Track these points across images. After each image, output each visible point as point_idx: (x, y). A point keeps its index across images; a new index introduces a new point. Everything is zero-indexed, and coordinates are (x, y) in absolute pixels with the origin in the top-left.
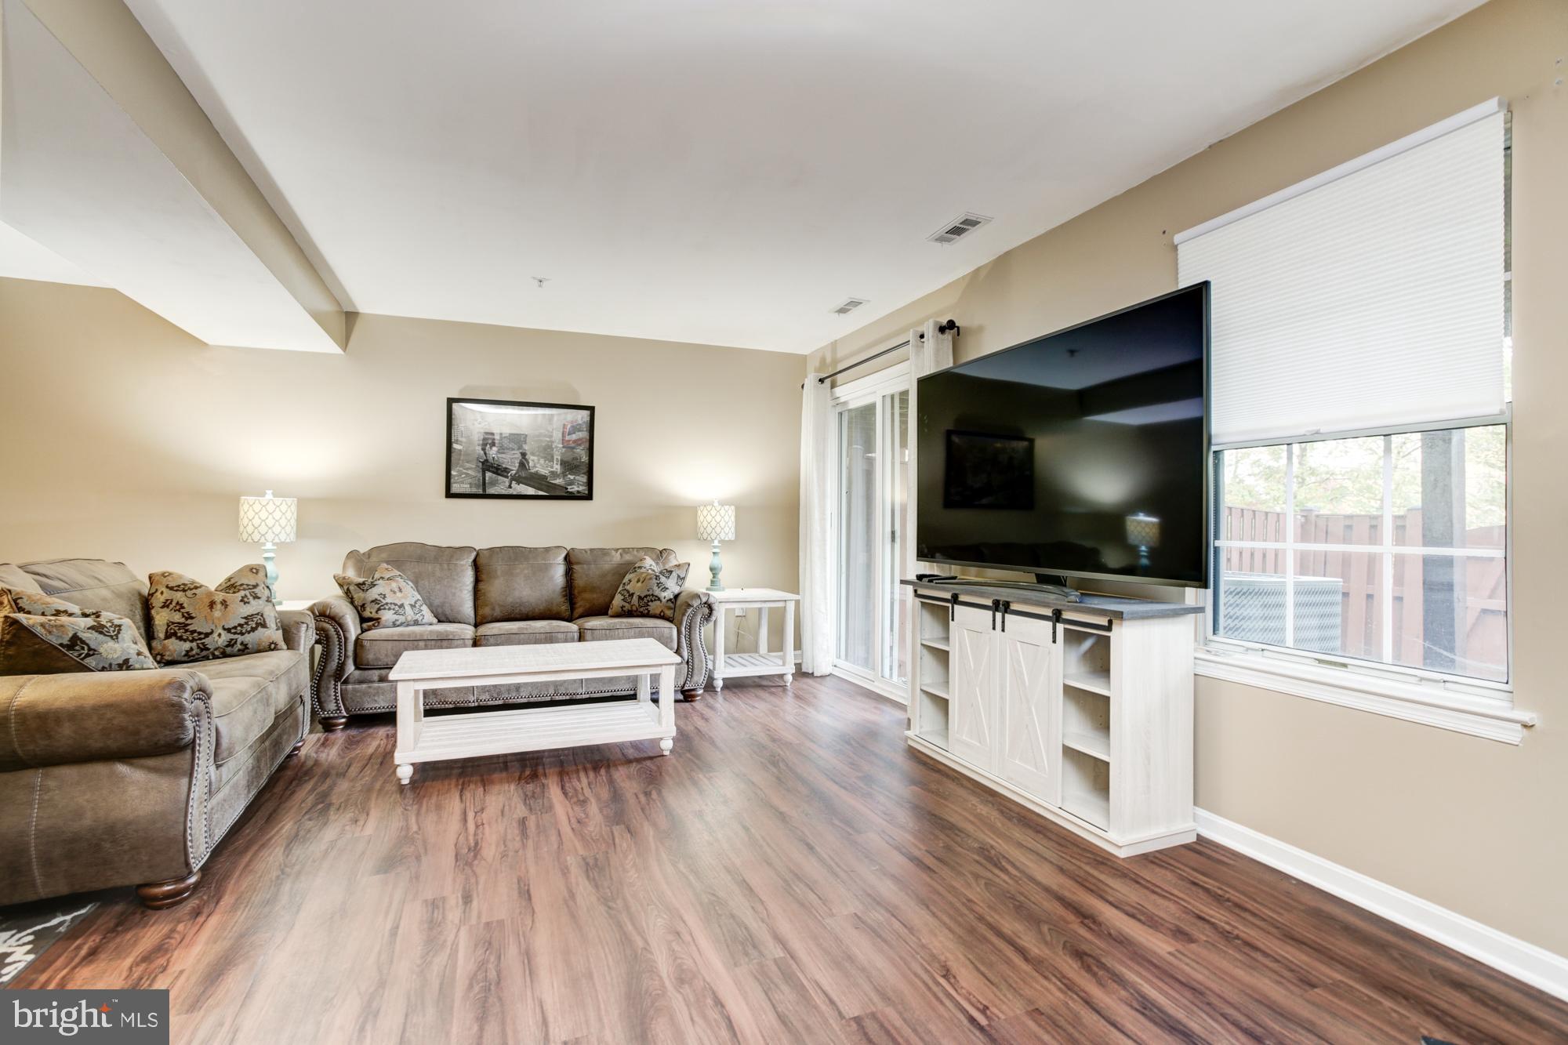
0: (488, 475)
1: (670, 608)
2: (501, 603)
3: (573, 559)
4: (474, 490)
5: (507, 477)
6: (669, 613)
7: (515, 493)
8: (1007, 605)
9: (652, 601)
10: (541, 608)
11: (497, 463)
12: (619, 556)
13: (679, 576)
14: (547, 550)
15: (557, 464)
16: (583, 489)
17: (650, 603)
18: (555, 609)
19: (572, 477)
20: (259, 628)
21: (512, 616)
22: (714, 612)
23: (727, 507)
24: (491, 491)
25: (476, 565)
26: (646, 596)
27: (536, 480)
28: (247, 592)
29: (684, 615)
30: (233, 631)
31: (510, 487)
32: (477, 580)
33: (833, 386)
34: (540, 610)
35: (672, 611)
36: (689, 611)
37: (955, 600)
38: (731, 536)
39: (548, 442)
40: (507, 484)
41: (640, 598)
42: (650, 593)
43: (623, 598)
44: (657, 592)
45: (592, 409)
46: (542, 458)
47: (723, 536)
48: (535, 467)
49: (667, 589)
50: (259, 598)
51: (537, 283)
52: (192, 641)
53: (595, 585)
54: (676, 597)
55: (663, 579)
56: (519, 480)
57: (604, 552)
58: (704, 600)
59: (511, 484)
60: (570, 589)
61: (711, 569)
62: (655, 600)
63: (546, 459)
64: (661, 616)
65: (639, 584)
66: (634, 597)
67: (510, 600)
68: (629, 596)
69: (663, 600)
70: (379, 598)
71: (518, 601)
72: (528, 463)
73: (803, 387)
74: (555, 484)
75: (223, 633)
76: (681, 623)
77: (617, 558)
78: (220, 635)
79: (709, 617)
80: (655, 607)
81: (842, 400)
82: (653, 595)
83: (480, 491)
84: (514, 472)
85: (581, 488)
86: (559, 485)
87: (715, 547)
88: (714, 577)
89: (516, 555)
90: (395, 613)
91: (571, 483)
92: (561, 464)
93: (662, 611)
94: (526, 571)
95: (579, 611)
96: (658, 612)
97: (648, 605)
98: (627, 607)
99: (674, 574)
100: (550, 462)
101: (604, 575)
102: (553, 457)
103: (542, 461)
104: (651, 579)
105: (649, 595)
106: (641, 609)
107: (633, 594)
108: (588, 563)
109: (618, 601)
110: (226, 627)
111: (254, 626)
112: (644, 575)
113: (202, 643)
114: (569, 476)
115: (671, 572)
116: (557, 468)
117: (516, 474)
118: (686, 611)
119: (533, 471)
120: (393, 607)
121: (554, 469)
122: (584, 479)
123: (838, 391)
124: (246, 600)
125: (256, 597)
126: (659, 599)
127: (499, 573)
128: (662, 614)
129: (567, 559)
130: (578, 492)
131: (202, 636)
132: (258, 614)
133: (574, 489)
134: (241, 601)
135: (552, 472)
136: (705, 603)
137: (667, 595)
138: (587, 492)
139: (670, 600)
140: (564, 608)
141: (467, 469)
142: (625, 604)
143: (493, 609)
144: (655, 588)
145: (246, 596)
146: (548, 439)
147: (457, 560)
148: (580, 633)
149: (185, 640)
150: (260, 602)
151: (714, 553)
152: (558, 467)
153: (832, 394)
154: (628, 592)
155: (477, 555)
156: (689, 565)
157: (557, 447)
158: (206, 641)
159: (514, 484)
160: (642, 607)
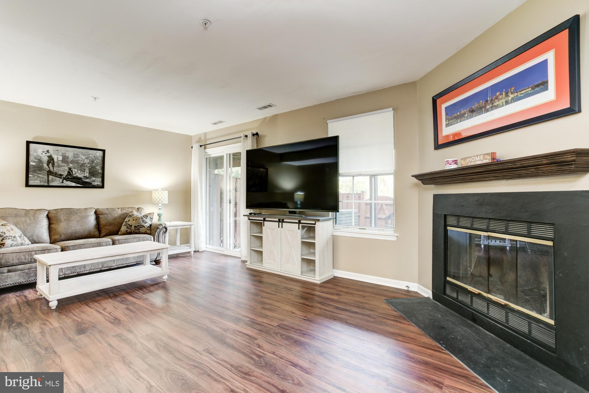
0: (51, 177)
1: (149, 230)
2: (65, 233)
3: (98, 213)
4: (42, 184)
5: (61, 178)
6: (149, 232)
7: (65, 185)
8: (283, 220)
9: (141, 227)
10: (86, 234)
11: (56, 172)
12: (121, 211)
14: (86, 209)
15: (87, 173)
16: (100, 183)
17: (140, 229)
18: (92, 234)
19: (94, 179)
21: (71, 238)
22: (167, 230)
23: (165, 191)
24: (51, 184)
25: (48, 217)
26: (138, 226)
27: (77, 180)
29: (156, 232)
31: (63, 182)
32: (50, 224)
33: (205, 148)
34: (85, 234)
36: (158, 230)
37: (264, 220)
38: (167, 202)
39: (83, 163)
40: (61, 181)
41: (135, 227)
42: (140, 224)
43: (126, 227)
44: (143, 224)
45: (104, 151)
46: (79, 170)
47: (164, 202)
48: (76, 174)
49: (147, 222)
53: (111, 223)
54: (151, 225)
55: (144, 219)
56: (66, 179)
57: (113, 209)
58: (164, 226)
59: (63, 181)
60: (98, 225)
61: (158, 215)
62: (142, 227)
63: (81, 171)
64: (145, 233)
65: (134, 221)
66: (132, 227)
67: (70, 231)
68: (130, 226)
69: (146, 227)
70: (2, 234)
71: (74, 231)
72: (72, 172)
73: (192, 147)
74: (86, 182)
76: (155, 235)
79: (166, 232)
80: (142, 230)
81: (209, 154)
82: (141, 225)
83: (46, 184)
84: (65, 176)
85: (99, 183)
86: (88, 182)
87: (160, 206)
88: (159, 218)
89: (70, 212)
90: (12, 240)
91: (94, 181)
92: (89, 173)
93: (146, 231)
94: (77, 219)
95: (102, 234)
96: (144, 232)
97: (139, 229)
98: (129, 230)
99: (149, 217)
100: (83, 172)
101: (115, 219)
102: (85, 170)
103: (79, 172)
104: (139, 219)
105: (139, 225)
106: (136, 231)
107: (131, 225)
108: (107, 214)
109: (123, 228)
112: (136, 218)
114: (93, 178)
115: (147, 216)
116: (87, 174)
117: (65, 177)
118: (157, 230)
119: (75, 176)
120: (10, 238)
121: (85, 175)
122: (100, 180)
123: (207, 150)
126: (144, 227)
127: (62, 220)
128: (146, 232)
129: (96, 213)
130: (97, 185)
133: (95, 184)
135: (84, 176)
136: (164, 227)
137: (147, 225)
138: (101, 185)
139: (149, 227)
140: (97, 233)
141: (38, 174)
142: (128, 229)
143: (61, 236)
144: (142, 222)
146: (82, 162)
147: (38, 215)
148: (113, 242)
151: (159, 209)
152: (88, 174)
153: (204, 151)
154: (129, 225)
155: (49, 213)
156: (154, 213)
157: (86, 166)
159: (64, 181)
160: (136, 230)
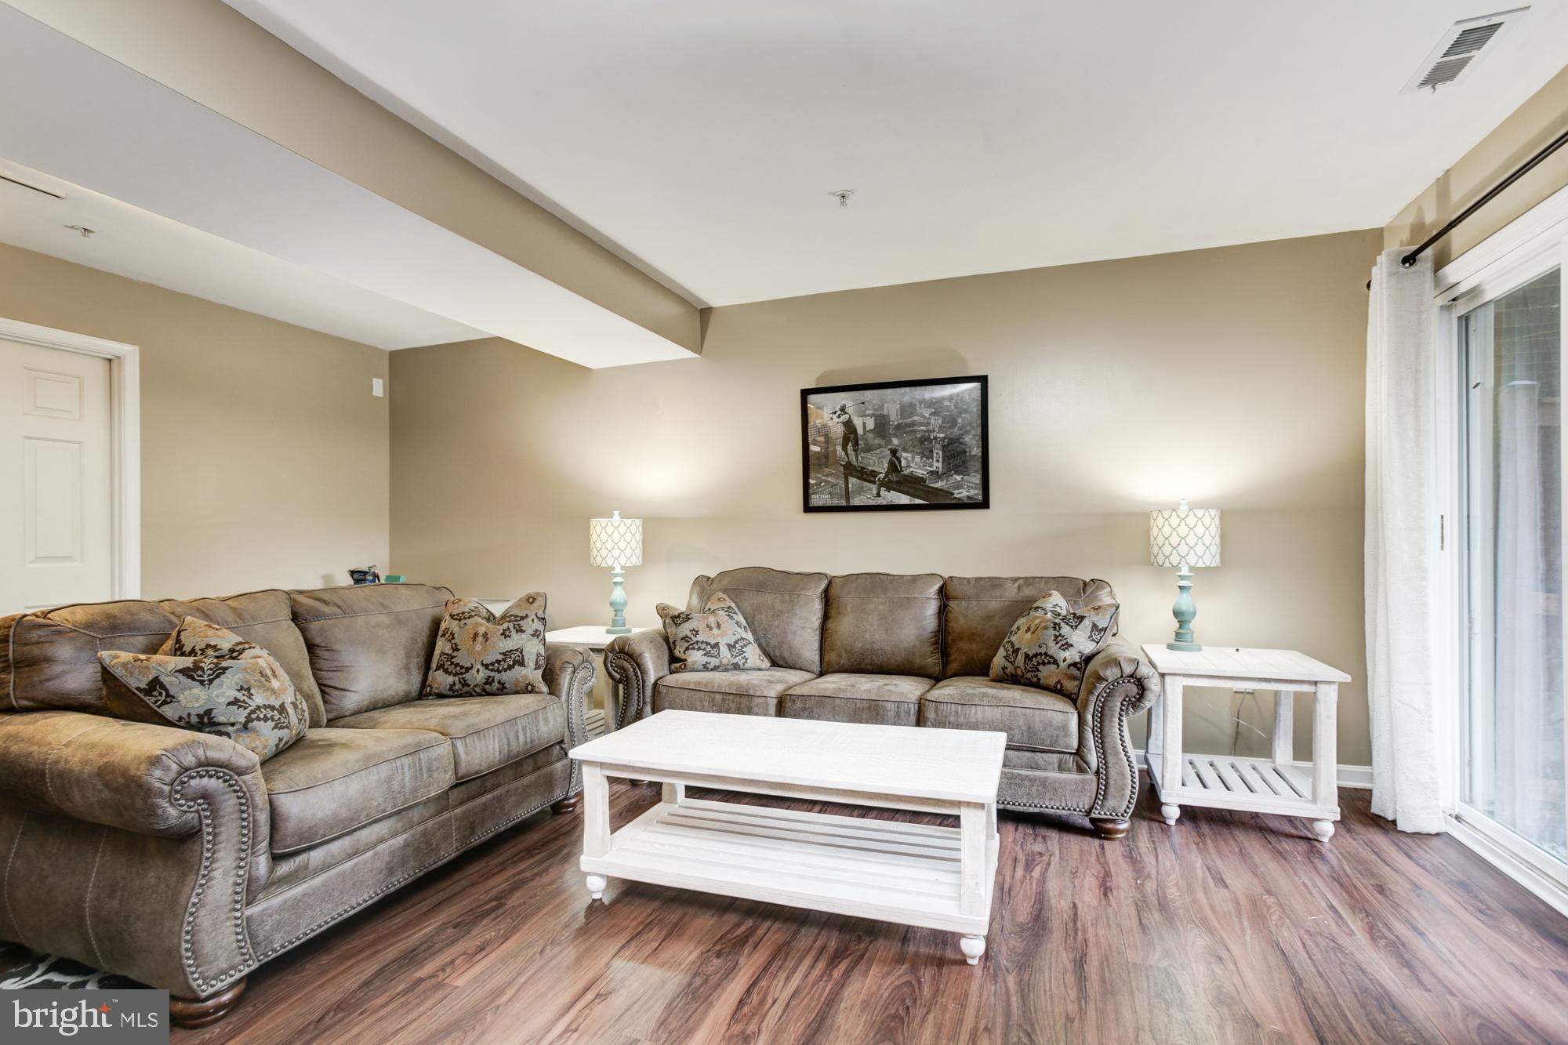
0: (852, 481)
1: (1073, 678)
2: (848, 648)
3: (951, 591)
4: (836, 502)
5: (874, 483)
6: (1070, 686)
7: (884, 503)
9: (1044, 664)
10: (899, 659)
11: (861, 465)
12: (1015, 590)
13: (1095, 626)
14: (915, 578)
15: (938, 461)
16: (976, 493)
17: (1041, 668)
18: (918, 661)
19: (959, 478)
20: (516, 666)
21: (863, 666)
22: (1147, 693)
23: (1200, 512)
24: (856, 501)
25: (827, 598)
26: (1036, 655)
27: (909, 484)
28: (511, 625)
29: (1090, 692)
30: (490, 667)
31: (878, 495)
32: (826, 617)
33: (1438, 263)
34: (896, 661)
35: (1077, 683)
36: (1101, 687)
39: (925, 431)
40: (875, 492)
41: (1027, 656)
42: (1043, 650)
43: (1006, 654)
44: (1053, 649)
45: (983, 380)
46: (918, 454)
47: (1192, 560)
48: (908, 466)
49: (1072, 645)
50: (523, 631)
51: (838, 200)
52: (455, 675)
53: (974, 631)
54: (1088, 659)
55: (1065, 630)
56: (888, 485)
57: (995, 583)
58: (1128, 669)
59: (879, 491)
60: (943, 638)
62: (1049, 663)
63: (923, 455)
64: (1057, 690)
65: (1028, 636)
66: (1019, 655)
67: (859, 645)
68: (1013, 652)
69: (1062, 664)
70: (689, 635)
71: (868, 646)
72: (900, 462)
73: (1369, 286)
74: (936, 489)
75: (482, 669)
76: (1085, 706)
77: (1011, 592)
78: (478, 671)
79: (1139, 700)
80: (1047, 673)
82: (1046, 654)
83: (843, 503)
84: (882, 476)
85: (973, 492)
86: (941, 490)
87: (1182, 578)
88: (1180, 627)
89: (875, 583)
90: (705, 655)
91: (959, 486)
92: (943, 462)
93: (1059, 681)
94: (881, 607)
95: (954, 666)
96: (1052, 682)
97: (1038, 670)
98: (1010, 669)
99: (1086, 622)
100: (928, 458)
101: (989, 618)
102: (932, 452)
103: (918, 459)
104: (1046, 628)
105: (1040, 654)
106: (1029, 675)
107: (1018, 649)
108: (968, 599)
109: (999, 660)
110: (484, 663)
111: (511, 663)
112: (1037, 621)
113: (463, 678)
114: (955, 476)
115: (1082, 618)
116: (938, 465)
117: (885, 478)
118: (1095, 687)
119: (906, 472)
120: (704, 646)
121: (934, 469)
122: (977, 479)
124: (507, 633)
125: (520, 630)
126: (1055, 662)
127: (849, 609)
128: (1059, 686)
129: (943, 592)
130: (969, 497)
131: (463, 671)
132: (517, 650)
133: (962, 494)
134: (502, 634)
135: (931, 472)
136: (1131, 676)
137: (1072, 655)
138: (980, 498)
139: (1075, 665)
140: (932, 661)
141: (826, 476)
142: (1008, 665)
143: (840, 656)
144: (1051, 644)
145: (508, 628)
146: (924, 428)
147: (802, 589)
148: (920, 704)
149: (450, 674)
150: (523, 636)
151: (1181, 588)
152: (940, 465)
154: (1014, 647)
155: (830, 583)
156: (1117, 608)
157: (935, 438)
158: (467, 676)
159: (883, 491)
160: (1029, 671)
